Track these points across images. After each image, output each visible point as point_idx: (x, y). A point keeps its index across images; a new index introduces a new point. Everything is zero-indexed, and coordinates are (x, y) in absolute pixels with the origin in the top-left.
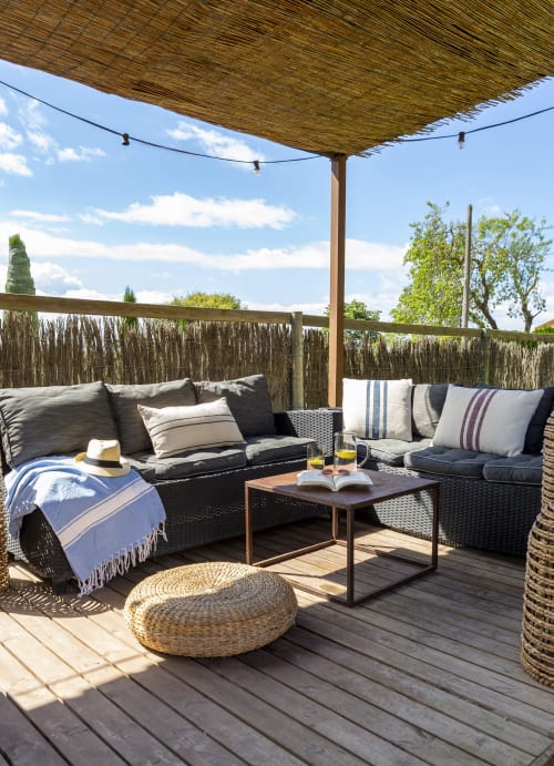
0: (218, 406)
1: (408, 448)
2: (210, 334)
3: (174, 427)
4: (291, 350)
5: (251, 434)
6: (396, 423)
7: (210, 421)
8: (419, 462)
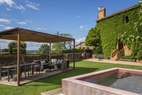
0: (44, 61)
1: (56, 63)
2: (41, 56)
3: (43, 63)
4: (46, 56)
5: (46, 63)
6: (55, 62)
7: (44, 62)
8: (56, 64)
